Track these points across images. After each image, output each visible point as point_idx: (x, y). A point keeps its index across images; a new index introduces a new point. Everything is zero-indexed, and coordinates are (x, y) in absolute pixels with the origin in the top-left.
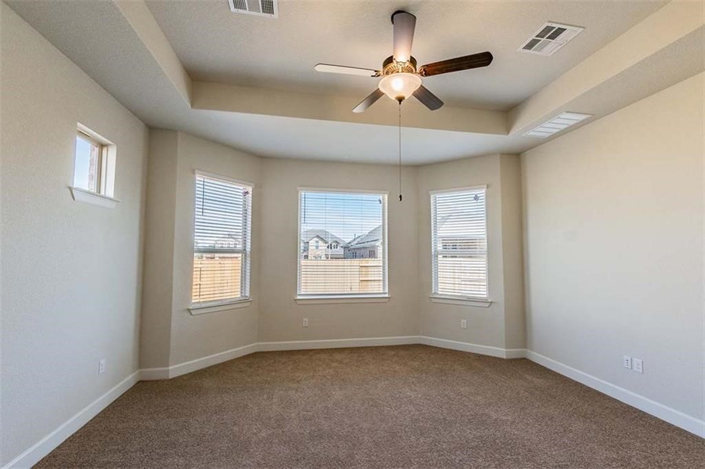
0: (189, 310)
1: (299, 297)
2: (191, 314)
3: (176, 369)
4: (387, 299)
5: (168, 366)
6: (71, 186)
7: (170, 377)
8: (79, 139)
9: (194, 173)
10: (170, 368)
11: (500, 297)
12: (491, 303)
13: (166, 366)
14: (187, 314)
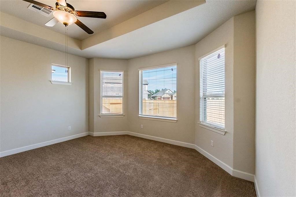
0: (100, 116)
1: (140, 116)
2: (100, 117)
3: (96, 134)
4: (176, 121)
5: (94, 132)
6: (50, 80)
7: (94, 136)
8: (52, 66)
9: (99, 71)
10: (94, 133)
11: (231, 131)
12: (226, 132)
13: (93, 132)
14: (99, 117)
